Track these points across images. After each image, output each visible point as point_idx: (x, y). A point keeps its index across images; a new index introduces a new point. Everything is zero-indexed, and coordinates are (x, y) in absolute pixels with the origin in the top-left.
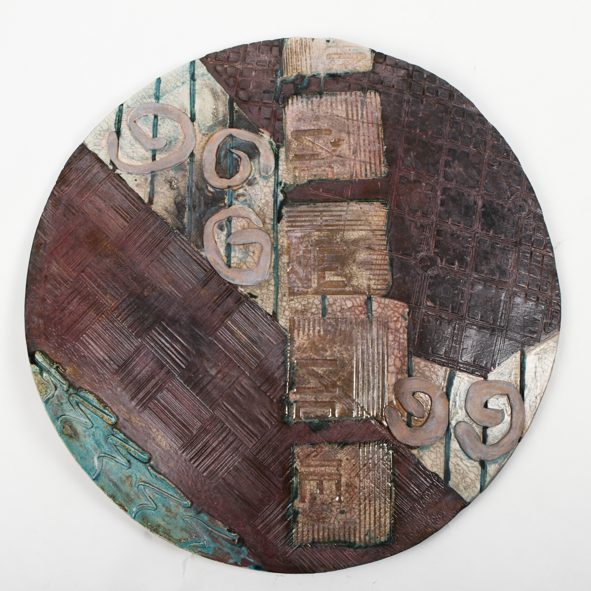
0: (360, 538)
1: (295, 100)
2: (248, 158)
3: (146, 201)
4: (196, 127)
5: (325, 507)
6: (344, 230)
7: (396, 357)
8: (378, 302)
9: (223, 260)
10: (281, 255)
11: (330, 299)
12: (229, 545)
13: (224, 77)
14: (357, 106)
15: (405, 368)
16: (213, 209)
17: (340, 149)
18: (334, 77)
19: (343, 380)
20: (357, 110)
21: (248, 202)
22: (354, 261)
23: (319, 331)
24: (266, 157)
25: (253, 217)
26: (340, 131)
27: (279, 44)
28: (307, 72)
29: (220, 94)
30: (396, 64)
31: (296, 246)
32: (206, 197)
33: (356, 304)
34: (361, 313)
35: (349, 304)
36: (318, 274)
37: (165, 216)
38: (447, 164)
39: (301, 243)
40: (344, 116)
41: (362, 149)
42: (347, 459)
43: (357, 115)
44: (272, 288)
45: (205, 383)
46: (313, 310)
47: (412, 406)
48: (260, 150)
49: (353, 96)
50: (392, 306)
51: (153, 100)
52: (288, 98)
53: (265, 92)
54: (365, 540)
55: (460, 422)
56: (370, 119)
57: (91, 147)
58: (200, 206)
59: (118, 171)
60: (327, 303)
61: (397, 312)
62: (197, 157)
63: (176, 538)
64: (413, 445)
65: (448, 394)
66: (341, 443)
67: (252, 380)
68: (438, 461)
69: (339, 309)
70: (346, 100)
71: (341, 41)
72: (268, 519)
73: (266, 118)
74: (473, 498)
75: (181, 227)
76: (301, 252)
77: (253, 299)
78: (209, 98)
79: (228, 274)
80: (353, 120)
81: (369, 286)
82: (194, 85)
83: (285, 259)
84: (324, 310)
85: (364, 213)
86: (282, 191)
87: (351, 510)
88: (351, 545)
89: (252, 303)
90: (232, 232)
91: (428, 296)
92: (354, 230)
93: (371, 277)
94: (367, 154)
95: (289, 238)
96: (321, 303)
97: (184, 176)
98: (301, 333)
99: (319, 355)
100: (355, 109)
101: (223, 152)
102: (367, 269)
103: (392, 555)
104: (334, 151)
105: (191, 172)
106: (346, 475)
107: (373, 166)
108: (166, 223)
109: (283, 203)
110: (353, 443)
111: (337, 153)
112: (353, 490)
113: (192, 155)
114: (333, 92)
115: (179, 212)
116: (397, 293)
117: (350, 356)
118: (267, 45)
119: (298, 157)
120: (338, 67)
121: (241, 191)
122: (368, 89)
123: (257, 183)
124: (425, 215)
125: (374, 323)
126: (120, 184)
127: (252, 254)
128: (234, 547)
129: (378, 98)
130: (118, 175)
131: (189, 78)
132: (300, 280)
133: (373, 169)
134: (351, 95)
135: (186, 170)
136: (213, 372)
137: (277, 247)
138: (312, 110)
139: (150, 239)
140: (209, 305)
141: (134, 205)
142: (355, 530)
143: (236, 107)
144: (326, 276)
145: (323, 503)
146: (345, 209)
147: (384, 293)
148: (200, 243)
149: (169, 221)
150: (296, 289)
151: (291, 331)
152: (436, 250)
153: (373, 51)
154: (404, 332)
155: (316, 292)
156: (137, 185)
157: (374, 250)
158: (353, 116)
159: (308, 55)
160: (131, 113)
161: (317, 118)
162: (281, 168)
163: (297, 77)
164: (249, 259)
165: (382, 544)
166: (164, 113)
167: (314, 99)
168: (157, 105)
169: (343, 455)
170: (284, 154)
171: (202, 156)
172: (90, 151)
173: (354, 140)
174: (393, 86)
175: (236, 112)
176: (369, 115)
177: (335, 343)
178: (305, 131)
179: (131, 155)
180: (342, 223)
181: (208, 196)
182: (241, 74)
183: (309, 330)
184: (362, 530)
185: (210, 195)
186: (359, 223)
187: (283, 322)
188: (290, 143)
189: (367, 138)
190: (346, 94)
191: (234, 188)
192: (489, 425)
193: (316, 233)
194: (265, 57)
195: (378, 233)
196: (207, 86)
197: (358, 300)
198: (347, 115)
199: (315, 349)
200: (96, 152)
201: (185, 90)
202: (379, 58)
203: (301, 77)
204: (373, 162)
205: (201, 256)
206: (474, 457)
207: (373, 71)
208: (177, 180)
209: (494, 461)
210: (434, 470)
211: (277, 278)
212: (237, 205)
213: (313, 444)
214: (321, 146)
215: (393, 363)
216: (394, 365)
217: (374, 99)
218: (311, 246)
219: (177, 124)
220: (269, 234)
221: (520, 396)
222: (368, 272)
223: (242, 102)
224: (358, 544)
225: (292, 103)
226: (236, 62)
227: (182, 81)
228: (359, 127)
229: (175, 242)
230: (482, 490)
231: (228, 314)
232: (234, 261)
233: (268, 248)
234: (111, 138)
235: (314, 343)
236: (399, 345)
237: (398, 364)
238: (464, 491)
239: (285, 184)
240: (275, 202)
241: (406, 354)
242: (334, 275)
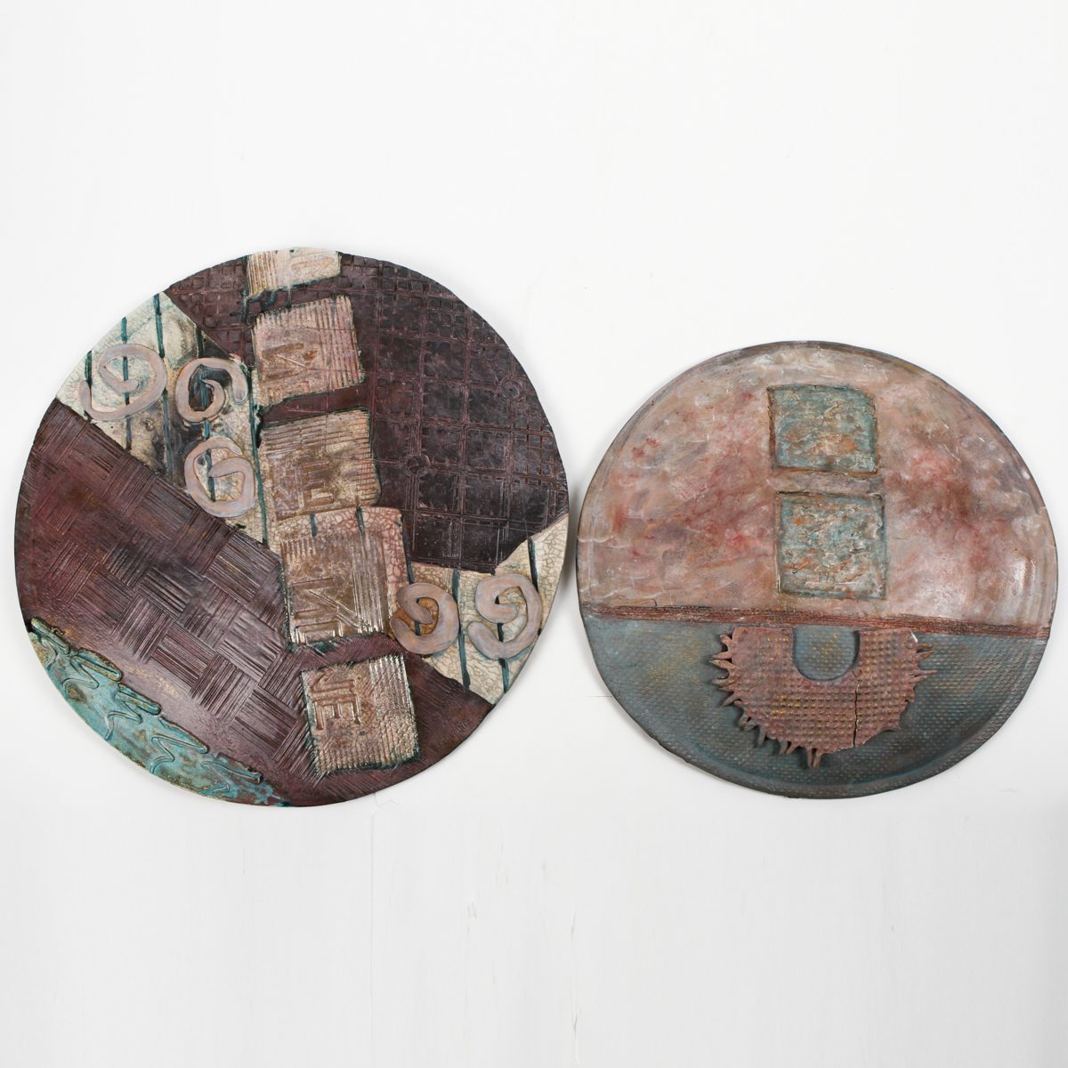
0: (385, 757)
1: (263, 319)
2: (220, 387)
3: (124, 446)
4: (166, 363)
5: (344, 731)
6: (325, 445)
7: (394, 565)
8: (368, 512)
9: (207, 495)
10: (264, 480)
11: (319, 517)
12: (253, 786)
13: (190, 306)
14: (327, 314)
15: (405, 575)
16: (191, 444)
17: (313, 361)
18: (302, 288)
19: (342, 598)
20: (328, 318)
21: (226, 431)
22: (339, 474)
23: (312, 552)
24: (239, 382)
25: (232, 446)
26: (312, 343)
27: (242, 263)
28: (273, 287)
29: (187, 324)
30: (365, 263)
31: (279, 469)
32: (183, 433)
33: (346, 518)
34: (352, 526)
35: (339, 519)
36: (304, 494)
37: (145, 460)
38: (427, 359)
39: (283, 464)
40: (315, 326)
41: (336, 358)
42: (359, 678)
43: (328, 323)
44: (259, 515)
45: (204, 623)
46: (303, 531)
47: (418, 614)
48: (232, 376)
49: (323, 305)
50: (383, 514)
51: (121, 342)
52: (256, 317)
53: (231, 315)
54: (391, 759)
55: (471, 622)
56: (341, 325)
57: (63, 401)
58: (178, 443)
59: (93, 421)
60: (316, 522)
61: (389, 519)
62: (170, 393)
63: (199, 786)
64: (425, 653)
65: (455, 597)
66: (349, 662)
67: (250, 612)
68: (455, 667)
69: (329, 525)
70: (315, 310)
71: (305, 249)
72: (288, 752)
73: (235, 342)
74: (499, 700)
75: (162, 468)
76: (284, 474)
77: (241, 529)
78: (176, 330)
79: (213, 508)
80: (324, 329)
81: (357, 498)
82: (160, 319)
83: (268, 484)
84: (314, 529)
85: (344, 423)
86: (258, 415)
87: (371, 730)
88: (376, 766)
89: (242, 534)
90: (213, 464)
91: (420, 498)
92: (335, 443)
93: (359, 487)
94: (342, 362)
95: (270, 461)
96: (311, 523)
97: (160, 414)
98: (294, 556)
99: (314, 576)
100: (325, 317)
101: (196, 384)
102: (353, 481)
103: (422, 771)
104: (308, 364)
105: (166, 411)
106: (361, 695)
107: (349, 373)
108: (146, 466)
109: (260, 427)
110: (362, 661)
111: (311, 366)
112: (370, 709)
113: (165, 392)
114: (301, 304)
115: (158, 453)
116: (387, 500)
117: (346, 572)
118: (230, 265)
119: (271, 377)
120: (305, 276)
121: (217, 421)
122: (338, 294)
123: (233, 410)
124: (408, 414)
125: (367, 535)
126: (97, 434)
127: (235, 484)
128: (258, 786)
129: (349, 302)
130: (94, 425)
131: (154, 313)
132: (287, 502)
133: (350, 377)
134: (320, 304)
135: (160, 409)
136: (211, 611)
137: (259, 473)
138: (281, 326)
139: (132, 485)
140: (199, 543)
141: (112, 453)
142: (379, 751)
143: (204, 336)
144: (313, 494)
145: (341, 727)
146: (324, 422)
147: (373, 502)
148: (182, 481)
149: (149, 463)
150: (284, 512)
151: (284, 556)
152: (424, 450)
153: (340, 254)
154: (399, 538)
155: (304, 513)
156: (114, 432)
157: (358, 460)
158: (324, 325)
159: (273, 269)
160: (100, 359)
161: (287, 333)
162: (254, 391)
163: (263, 294)
164: (233, 490)
165: (410, 761)
166: (133, 354)
167: (282, 314)
168: (125, 346)
169: (353, 674)
170: (256, 376)
171: (174, 392)
172: (63, 405)
173: (327, 349)
174: (364, 287)
175: (205, 340)
176: (341, 321)
177: (329, 561)
178: (276, 349)
179: (105, 402)
180: (323, 437)
181: (185, 432)
182: (207, 301)
183: (301, 552)
184: (386, 749)
185: (187, 430)
186: (340, 434)
187: (274, 548)
188: (261, 364)
189: (340, 345)
190: (315, 303)
191: (210, 419)
192: (503, 622)
193: (297, 452)
194: (229, 279)
195: (360, 441)
196: (174, 319)
197: (347, 513)
198: (318, 325)
199: (310, 570)
200: (69, 405)
201: (152, 326)
202: (346, 259)
203: (267, 293)
204: (348, 369)
205: (185, 494)
206: (491, 656)
207: (341, 275)
208: (152, 420)
209: (515, 658)
210: (451, 676)
211: (263, 505)
212: (214, 436)
213: (320, 669)
214: (295, 362)
215: (392, 572)
216: (393, 574)
217: (344, 304)
218: (294, 466)
219: (146, 363)
220: (249, 461)
221: (532, 587)
222: (355, 483)
223: (210, 330)
224: (384, 764)
225: (261, 322)
226: (200, 288)
227: (148, 317)
228: (331, 336)
229: (158, 484)
230: (506, 690)
231: (219, 549)
232: (218, 494)
233: (250, 475)
234: (83, 388)
235: (307, 564)
236: (396, 553)
237: (398, 572)
238: (487, 694)
239: (261, 407)
240: (253, 426)
241: (404, 561)
242: (320, 492)
